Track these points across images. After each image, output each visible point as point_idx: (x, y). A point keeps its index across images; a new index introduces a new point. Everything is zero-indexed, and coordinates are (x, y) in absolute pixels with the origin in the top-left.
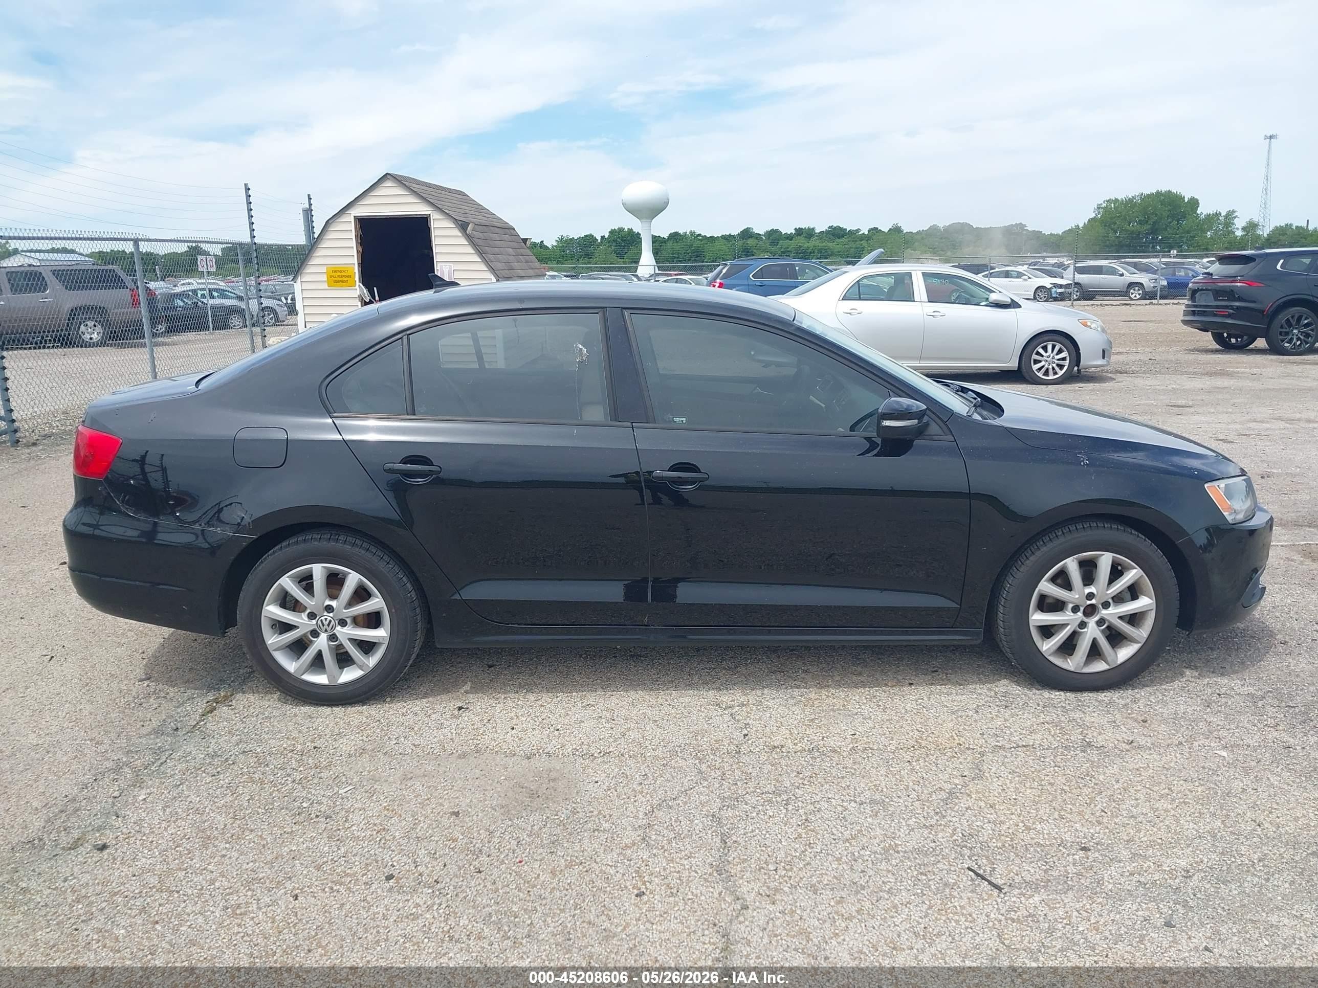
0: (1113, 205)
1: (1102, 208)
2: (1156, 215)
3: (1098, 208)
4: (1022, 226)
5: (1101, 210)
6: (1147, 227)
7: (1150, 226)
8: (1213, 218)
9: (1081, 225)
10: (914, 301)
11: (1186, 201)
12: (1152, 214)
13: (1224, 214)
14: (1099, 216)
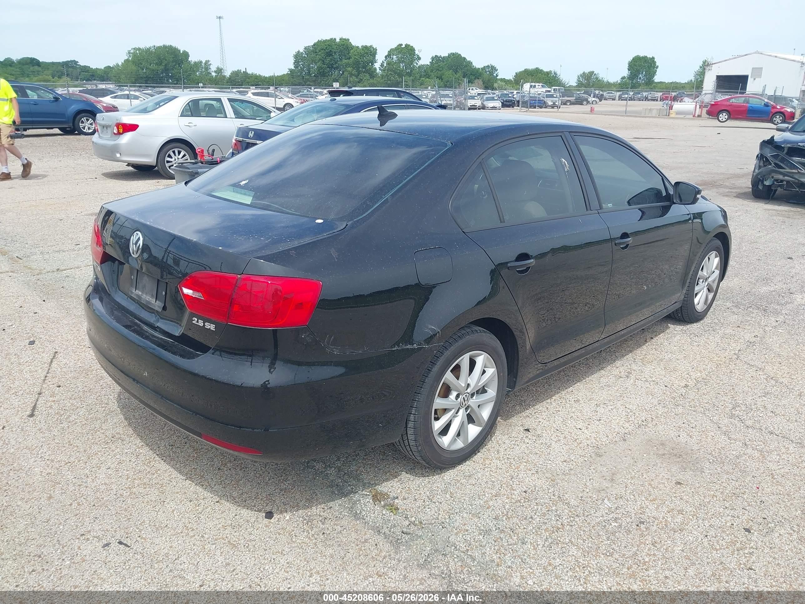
0: (138, 52)
1: (131, 53)
2: (166, 60)
3: (129, 53)
4: (75, 62)
5: (131, 55)
6: (162, 67)
7: (163, 67)
8: (198, 64)
9: (120, 64)
10: (227, 117)
11: (181, 52)
12: (164, 59)
13: (204, 62)
14: (130, 58)
